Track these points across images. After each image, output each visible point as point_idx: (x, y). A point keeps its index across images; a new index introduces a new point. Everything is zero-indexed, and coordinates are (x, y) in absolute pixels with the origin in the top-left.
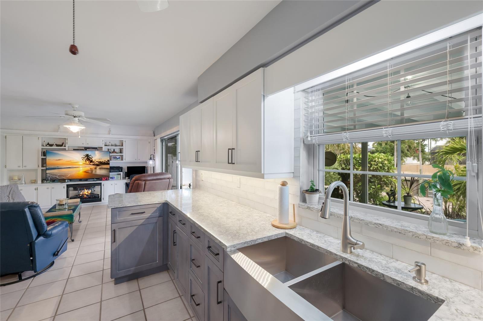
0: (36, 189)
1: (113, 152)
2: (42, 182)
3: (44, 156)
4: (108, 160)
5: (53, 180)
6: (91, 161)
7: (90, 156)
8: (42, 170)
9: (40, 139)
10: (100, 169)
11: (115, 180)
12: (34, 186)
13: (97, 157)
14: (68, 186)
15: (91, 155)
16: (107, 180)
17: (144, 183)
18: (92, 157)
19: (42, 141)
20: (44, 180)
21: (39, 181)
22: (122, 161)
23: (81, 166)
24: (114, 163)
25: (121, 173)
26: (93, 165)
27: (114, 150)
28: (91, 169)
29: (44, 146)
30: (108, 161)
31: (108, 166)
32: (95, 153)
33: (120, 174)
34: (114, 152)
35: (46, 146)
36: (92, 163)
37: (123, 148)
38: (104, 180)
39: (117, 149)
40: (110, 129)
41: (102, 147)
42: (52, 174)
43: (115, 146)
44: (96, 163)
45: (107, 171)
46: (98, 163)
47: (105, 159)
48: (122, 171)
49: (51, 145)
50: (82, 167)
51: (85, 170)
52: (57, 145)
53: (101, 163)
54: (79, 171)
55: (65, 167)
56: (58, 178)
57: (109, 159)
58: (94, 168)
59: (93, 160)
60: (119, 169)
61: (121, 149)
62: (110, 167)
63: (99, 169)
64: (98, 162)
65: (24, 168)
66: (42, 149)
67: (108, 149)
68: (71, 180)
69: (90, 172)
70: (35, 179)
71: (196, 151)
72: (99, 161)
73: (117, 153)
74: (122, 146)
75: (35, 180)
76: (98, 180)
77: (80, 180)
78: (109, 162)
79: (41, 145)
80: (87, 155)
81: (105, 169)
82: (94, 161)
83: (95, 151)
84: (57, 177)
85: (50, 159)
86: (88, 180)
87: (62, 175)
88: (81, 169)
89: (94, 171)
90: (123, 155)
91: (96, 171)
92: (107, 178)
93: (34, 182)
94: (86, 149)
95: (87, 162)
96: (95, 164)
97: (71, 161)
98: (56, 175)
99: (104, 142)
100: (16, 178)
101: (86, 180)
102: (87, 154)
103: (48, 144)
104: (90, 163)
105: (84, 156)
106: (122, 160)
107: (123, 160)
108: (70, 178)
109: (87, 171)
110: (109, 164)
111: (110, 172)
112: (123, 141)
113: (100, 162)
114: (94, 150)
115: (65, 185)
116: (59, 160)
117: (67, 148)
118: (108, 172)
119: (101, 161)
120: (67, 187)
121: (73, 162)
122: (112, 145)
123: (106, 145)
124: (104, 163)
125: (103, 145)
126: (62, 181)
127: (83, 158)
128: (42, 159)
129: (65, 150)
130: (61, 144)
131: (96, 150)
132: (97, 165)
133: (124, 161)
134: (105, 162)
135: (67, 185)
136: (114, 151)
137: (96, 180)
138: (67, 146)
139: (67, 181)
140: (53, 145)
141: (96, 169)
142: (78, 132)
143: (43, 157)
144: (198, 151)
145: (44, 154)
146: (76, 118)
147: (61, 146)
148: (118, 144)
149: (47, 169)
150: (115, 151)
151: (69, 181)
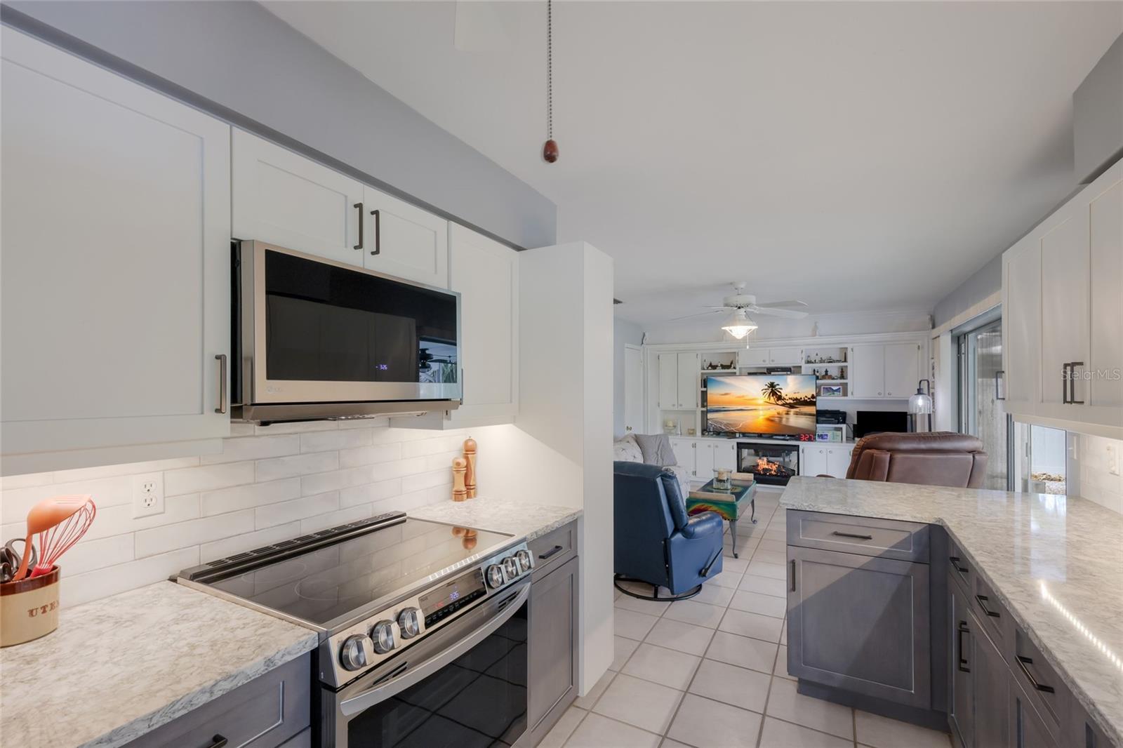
0: (694, 446)
1: (823, 378)
2: (703, 434)
3: (705, 387)
4: (813, 395)
5: (718, 433)
6: (780, 398)
7: (777, 387)
8: (702, 412)
9: (699, 356)
10: (797, 414)
11: (830, 442)
12: (691, 440)
13: (791, 387)
14: (740, 446)
15: (778, 385)
16: (810, 439)
17: (887, 457)
18: (781, 389)
19: (702, 360)
20: (705, 430)
21: (699, 432)
22: (845, 398)
23: (760, 407)
24: (827, 402)
25: (844, 426)
26: (783, 405)
27: (826, 371)
28: (778, 414)
29: (704, 369)
30: (813, 397)
31: (812, 410)
32: (786, 381)
33: (841, 429)
34: (827, 377)
35: (708, 368)
36: (780, 402)
37: (847, 366)
38: (804, 440)
39: (834, 369)
40: (816, 323)
41: (800, 367)
42: (716, 422)
43: (829, 362)
44: (788, 402)
45: (810, 420)
46: (792, 402)
47: (807, 391)
48: (844, 422)
49: (714, 367)
50: (762, 410)
51: (767, 416)
52: (723, 367)
53: (798, 402)
54: (757, 417)
55: (735, 408)
56: (723, 429)
57: (815, 394)
58: (784, 412)
59: (783, 395)
60: (837, 417)
61: (842, 369)
62: (817, 411)
63: (794, 414)
64: (791, 399)
65: (680, 408)
66: (702, 374)
67: (814, 370)
68: (744, 435)
69: (777, 419)
70: (693, 428)
71: (1066, 365)
72: (795, 396)
73: (834, 379)
74: (845, 361)
75: (693, 430)
76: (793, 438)
77: (760, 436)
78: (814, 400)
79: (700, 368)
80: (772, 385)
81: (805, 414)
82: (785, 397)
83: (787, 374)
84: (723, 427)
85: (714, 393)
86: (774, 437)
87: (730, 424)
88: (761, 412)
89: (784, 420)
90: (847, 384)
91: (788, 419)
92: (810, 436)
93: (692, 434)
94: (770, 371)
95: (772, 398)
96: (787, 404)
97: (743, 396)
98: (721, 423)
99: (804, 356)
100: (671, 424)
101: (771, 436)
102: (772, 381)
103: (711, 365)
104: (778, 400)
105: (766, 387)
106: (845, 394)
107: (847, 396)
108: (743, 431)
109: (772, 418)
110: (814, 404)
111: (817, 422)
112: (847, 348)
113: (796, 399)
114: (785, 373)
115: (734, 442)
116: (726, 394)
117: (737, 371)
118: (813, 422)
119: (799, 398)
120: (738, 447)
121: (747, 398)
122: (822, 361)
123: (809, 362)
124: (805, 401)
125: (803, 361)
126: (731, 435)
127: (764, 391)
128: (702, 392)
129: (734, 374)
130: (729, 364)
131: (789, 373)
132: (791, 406)
133: (850, 397)
134: (806, 399)
135: (738, 443)
136: (827, 375)
137: (788, 438)
138: (737, 367)
139: (737, 435)
140: (717, 366)
141: (787, 414)
142: (744, 339)
143: (705, 389)
144: (1073, 365)
145: (705, 383)
146: (742, 309)
147: (728, 367)
148: (835, 357)
149: (708, 411)
150: (829, 374)
151: (741, 436)
